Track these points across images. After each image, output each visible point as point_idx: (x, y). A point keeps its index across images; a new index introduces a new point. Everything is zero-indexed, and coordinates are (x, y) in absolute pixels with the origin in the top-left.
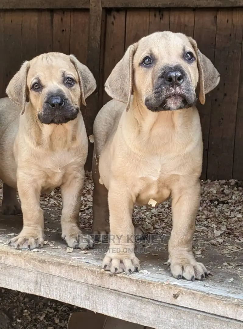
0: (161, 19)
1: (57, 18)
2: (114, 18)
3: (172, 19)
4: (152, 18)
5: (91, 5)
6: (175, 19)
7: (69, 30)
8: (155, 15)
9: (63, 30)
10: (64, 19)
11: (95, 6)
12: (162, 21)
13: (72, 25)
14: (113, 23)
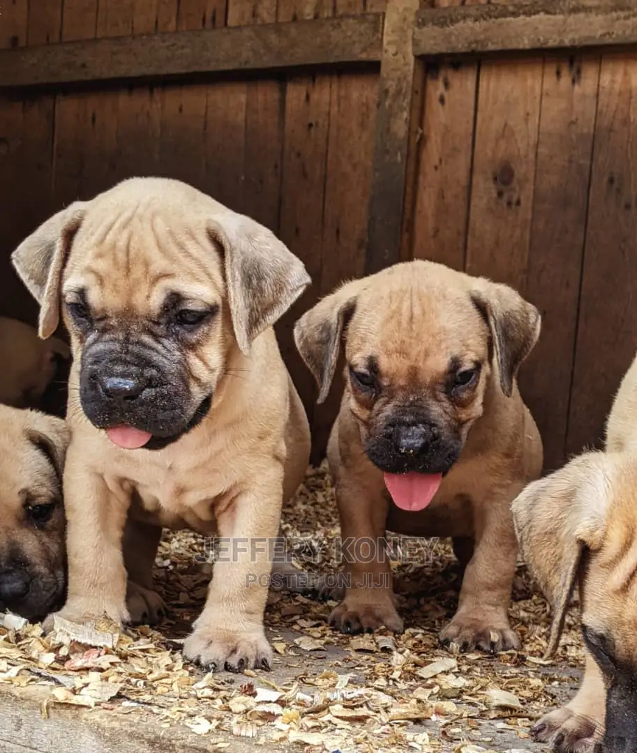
0: (574, 82)
1: (295, 93)
2: (447, 85)
3: (606, 79)
4: (550, 80)
5: (386, 51)
6: (613, 81)
7: (326, 123)
8: (558, 74)
9: (311, 125)
10: (315, 96)
11: (395, 55)
12: (576, 87)
13: (335, 110)
14: (442, 100)
